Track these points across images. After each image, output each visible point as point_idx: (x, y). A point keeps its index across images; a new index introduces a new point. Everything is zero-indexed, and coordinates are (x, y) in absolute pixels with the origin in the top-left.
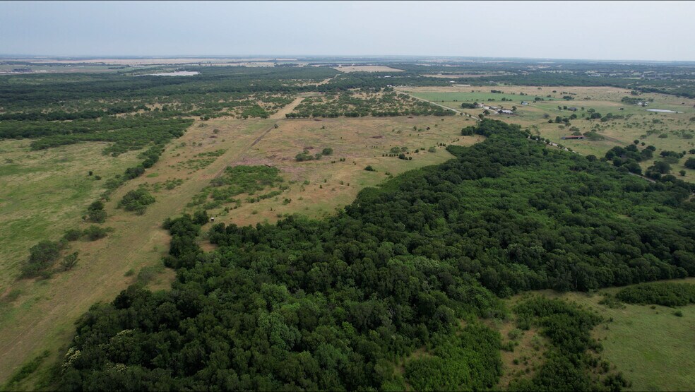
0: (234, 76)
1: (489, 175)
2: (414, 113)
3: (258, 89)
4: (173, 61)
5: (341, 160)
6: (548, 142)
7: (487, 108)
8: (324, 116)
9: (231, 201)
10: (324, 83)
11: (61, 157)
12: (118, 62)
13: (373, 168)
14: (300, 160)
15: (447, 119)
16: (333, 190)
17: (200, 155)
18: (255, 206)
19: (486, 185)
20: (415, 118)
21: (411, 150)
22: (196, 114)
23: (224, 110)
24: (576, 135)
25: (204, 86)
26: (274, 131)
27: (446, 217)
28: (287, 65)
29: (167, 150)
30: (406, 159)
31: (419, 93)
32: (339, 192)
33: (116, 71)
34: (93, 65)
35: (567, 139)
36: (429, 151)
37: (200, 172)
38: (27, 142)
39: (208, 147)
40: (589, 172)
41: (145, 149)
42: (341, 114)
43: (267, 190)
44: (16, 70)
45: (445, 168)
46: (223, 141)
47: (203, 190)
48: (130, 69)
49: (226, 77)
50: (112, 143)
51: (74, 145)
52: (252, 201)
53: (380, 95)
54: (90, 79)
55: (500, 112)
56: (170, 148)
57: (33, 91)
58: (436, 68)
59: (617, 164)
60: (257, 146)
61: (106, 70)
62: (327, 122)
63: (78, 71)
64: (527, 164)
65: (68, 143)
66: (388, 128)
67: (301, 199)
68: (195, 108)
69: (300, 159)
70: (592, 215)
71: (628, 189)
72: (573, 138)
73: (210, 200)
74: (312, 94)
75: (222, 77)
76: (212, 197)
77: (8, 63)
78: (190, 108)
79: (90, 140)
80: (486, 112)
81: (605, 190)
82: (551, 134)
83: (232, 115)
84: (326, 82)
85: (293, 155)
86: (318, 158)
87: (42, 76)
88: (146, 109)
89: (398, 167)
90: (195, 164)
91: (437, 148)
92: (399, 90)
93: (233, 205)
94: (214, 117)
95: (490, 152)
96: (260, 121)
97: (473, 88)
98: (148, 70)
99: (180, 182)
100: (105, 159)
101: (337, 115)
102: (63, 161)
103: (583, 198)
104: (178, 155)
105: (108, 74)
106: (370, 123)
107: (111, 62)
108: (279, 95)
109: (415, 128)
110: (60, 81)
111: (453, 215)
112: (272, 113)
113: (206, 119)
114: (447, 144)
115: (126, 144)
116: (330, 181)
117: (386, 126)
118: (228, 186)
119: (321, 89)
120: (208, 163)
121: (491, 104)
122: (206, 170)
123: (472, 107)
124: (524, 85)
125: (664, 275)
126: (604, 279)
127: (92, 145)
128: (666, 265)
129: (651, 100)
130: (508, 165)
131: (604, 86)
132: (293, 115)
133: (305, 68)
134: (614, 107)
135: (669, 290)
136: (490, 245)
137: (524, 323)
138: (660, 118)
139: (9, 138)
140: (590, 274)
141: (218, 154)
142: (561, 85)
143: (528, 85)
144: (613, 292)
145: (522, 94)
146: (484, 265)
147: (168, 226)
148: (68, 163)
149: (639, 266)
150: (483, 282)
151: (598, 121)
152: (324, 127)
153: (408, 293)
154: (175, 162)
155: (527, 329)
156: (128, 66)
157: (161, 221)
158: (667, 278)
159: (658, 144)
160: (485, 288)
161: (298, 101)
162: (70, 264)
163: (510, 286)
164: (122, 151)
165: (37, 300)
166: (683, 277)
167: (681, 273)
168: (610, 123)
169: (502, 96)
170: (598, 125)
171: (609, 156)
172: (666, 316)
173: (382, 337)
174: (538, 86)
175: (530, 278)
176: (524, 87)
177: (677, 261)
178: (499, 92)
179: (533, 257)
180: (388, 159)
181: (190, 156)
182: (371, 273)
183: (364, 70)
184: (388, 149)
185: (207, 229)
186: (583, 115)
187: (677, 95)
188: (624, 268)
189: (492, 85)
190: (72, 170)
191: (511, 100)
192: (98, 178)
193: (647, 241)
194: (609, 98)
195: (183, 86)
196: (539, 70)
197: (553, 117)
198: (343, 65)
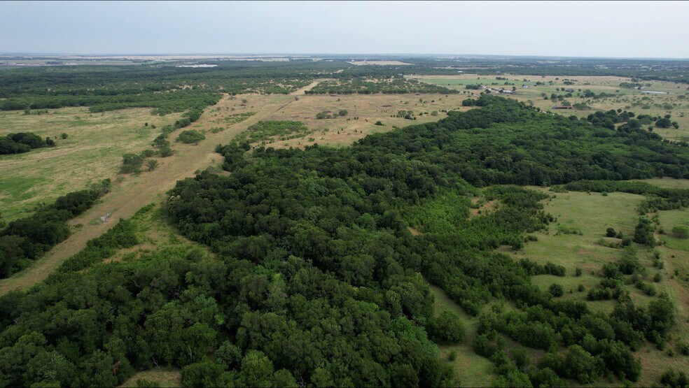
0: (252, 67)
1: (480, 126)
2: (421, 92)
3: (276, 76)
4: (192, 57)
5: (355, 119)
6: (539, 110)
7: (490, 89)
8: (339, 93)
9: (266, 139)
10: (338, 72)
11: (117, 116)
12: (140, 58)
13: (382, 123)
14: (321, 118)
15: (451, 96)
16: (349, 134)
17: (234, 115)
18: (286, 142)
19: (477, 132)
20: (422, 96)
21: (415, 113)
22: (225, 92)
23: (249, 89)
24: (566, 106)
25: (226, 74)
26: (295, 102)
27: (440, 148)
28: (302, 60)
29: (206, 112)
30: (411, 119)
31: (428, 79)
32: (354, 136)
33: (140, 64)
34: (117, 60)
35: (556, 108)
36: (432, 114)
37: (237, 125)
38: (83, 108)
39: (239, 110)
40: (568, 127)
41: (186, 111)
42: (355, 92)
43: (294, 133)
44: (49, 63)
45: (443, 121)
46: (252, 107)
47: (242, 133)
48: (152, 62)
49: (245, 68)
50: (157, 109)
51: (125, 110)
52: (283, 139)
53: (391, 80)
54: (119, 70)
55: (501, 92)
56: (207, 112)
57: (73, 77)
58: (446, 62)
59: (595, 122)
60: (281, 110)
61: (131, 63)
62: (342, 97)
63: (107, 64)
64: (516, 121)
65: (120, 108)
66: (396, 101)
67: (323, 139)
68: (221, 88)
69: (320, 117)
70: (560, 147)
71: (596, 135)
72: (562, 108)
73: (248, 138)
74: (327, 79)
75: (242, 68)
76: (251, 136)
77: (37, 59)
78: (218, 88)
79: (136, 107)
80: (488, 91)
81: (578, 136)
82: (544, 106)
83: (256, 93)
84: (340, 71)
85: (314, 115)
86: (335, 116)
87: (74, 67)
88: (177, 88)
89: (403, 123)
90: (231, 120)
91: (439, 113)
92: (408, 77)
93: (268, 141)
94: (241, 94)
95: (484, 112)
96: (283, 96)
97: (479, 76)
98: (170, 63)
99: (221, 129)
100: (153, 117)
101: (350, 92)
102: (119, 118)
103: (556, 140)
104: (216, 115)
105: (134, 66)
106: (381, 98)
107: (133, 58)
108: (297, 80)
109: (421, 101)
110: (91, 70)
111: (446, 146)
112: (292, 91)
113: (234, 94)
114: (448, 111)
115: (169, 108)
116: (344, 130)
117: (394, 99)
118: (262, 132)
119: (335, 76)
120: (242, 120)
121: (494, 87)
122: (241, 123)
123: (476, 88)
124: (529, 74)
125: (604, 177)
126: (556, 177)
127: (140, 109)
128: (606, 171)
129: (649, 85)
130: (498, 121)
131: (607, 75)
132: (311, 93)
133: (318, 62)
134: (610, 89)
135: (603, 184)
136: (471, 159)
137: (489, 196)
138: (650, 97)
139: (68, 106)
140: (545, 173)
141: (249, 115)
142: (565, 74)
143: (533, 74)
144: (562, 186)
145: (525, 80)
146: (464, 167)
147: (220, 150)
148: (125, 120)
149: (584, 170)
150: (463, 176)
151: (591, 99)
152: (339, 100)
153: (405, 176)
154: (214, 119)
155: (491, 200)
156: (149, 60)
157: (213, 148)
158: (605, 179)
159: (638, 111)
160: (463, 180)
161: (314, 84)
162: (153, 166)
163: (483, 179)
164: (168, 113)
165: (135, 183)
166: (618, 179)
167: (617, 176)
168: (601, 100)
169: (505, 81)
170: (589, 101)
171: (590, 117)
172: (596, 196)
173: (385, 194)
174: (543, 75)
175: (498, 175)
176: (529, 76)
177: (615, 169)
178: (504, 79)
179: (503, 165)
180: (396, 119)
181: (227, 116)
182: (379, 167)
183: (377, 63)
184: (396, 113)
185: (251, 152)
186: (578, 95)
187: (676, 82)
188: (572, 171)
189: (499, 74)
190: (129, 124)
191: (513, 84)
192: (154, 127)
193: (597, 159)
194: (608, 83)
195: (206, 74)
196: (548, 64)
197: (549, 96)
198: (356, 60)
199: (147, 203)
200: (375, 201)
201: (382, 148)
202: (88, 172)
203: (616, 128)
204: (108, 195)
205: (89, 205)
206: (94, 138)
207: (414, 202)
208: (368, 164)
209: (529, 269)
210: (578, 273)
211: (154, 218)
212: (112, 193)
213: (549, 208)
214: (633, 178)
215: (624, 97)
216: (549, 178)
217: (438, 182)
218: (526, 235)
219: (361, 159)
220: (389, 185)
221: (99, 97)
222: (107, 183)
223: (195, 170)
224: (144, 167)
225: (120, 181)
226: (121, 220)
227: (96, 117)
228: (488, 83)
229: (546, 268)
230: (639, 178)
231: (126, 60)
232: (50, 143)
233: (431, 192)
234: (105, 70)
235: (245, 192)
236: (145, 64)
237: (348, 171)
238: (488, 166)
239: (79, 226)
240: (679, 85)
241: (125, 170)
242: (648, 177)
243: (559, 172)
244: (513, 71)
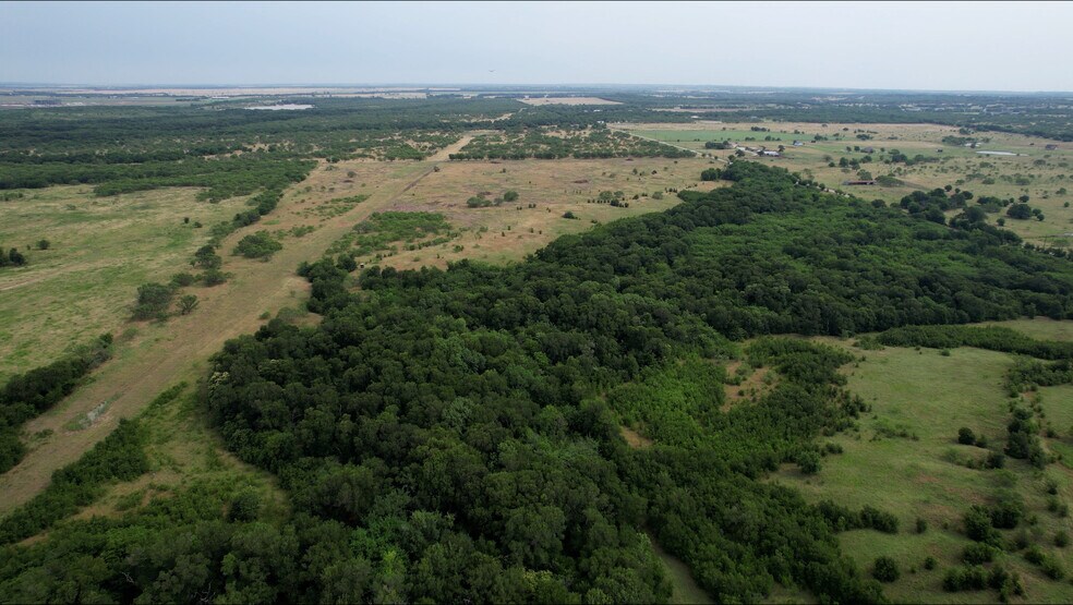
0: (366, 110)
1: (733, 222)
2: (636, 155)
3: (406, 127)
4: (273, 92)
5: (530, 206)
6: (823, 187)
7: (742, 149)
8: (504, 158)
9: (384, 248)
10: (503, 118)
11: (139, 204)
12: (189, 92)
13: (574, 215)
14: (474, 206)
15: (682, 162)
16: (520, 237)
17: (333, 201)
18: (416, 253)
19: (728, 232)
20: (636, 161)
21: (628, 195)
22: (320, 156)
23: (359, 151)
24: (865, 180)
25: (324, 122)
26: (433, 175)
27: (670, 263)
28: (446, 96)
29: (286, 195)
30: (621, 206)
31: (645, 131)
32: (528, 240)
33: (188, 104)
34: (151, 95)
35: (850, 184)
36: (653, 197)
37: (337, 219)
38: (85, 187)
39: (342, 192)
40: (872, 219)
41: (255, 194)
42: (529, 156)
43: (430, 237)
44: (38, 102)
45: (673, 212)
46: (364, 185)
47: (345, 237)
48: (208, 101)
49: (356, 111)
50: (208, 189)
51: (154, 192)
52: (412, 248)
53: (587, 133)
54: (154, 114)
55: (761, 153)
56: (290, 194)
57: (74, 128)
58: (672, 99)
59: (913, 211)
60: (411, 191)
61: (174, 103)
62: (509, 165)
63: (133, 104)
64: (788, 210)
65: (145, 188)
66: (595, 172)
67: (477, 247)
68: (316, 149)
69: (472, 204)
70: (864, 261)
71: (919, 237)
72: (859, 184)
73: (354, 247)
74: (486, 132)
75: (350, 111)
76: (358, 244)
77: (21, 93)
78: (310, 148)
79: (174, 185)
80: (740, 153)
81: (889, 238)
82: (831, 180)
83: (371, 157)
84: (506, 117)
85: (463, 201)
86: (498, 202)
87: (80, 109)
88: (245, 149)
89: (608, 215)
90: (328, 210)
91: (664, 194)
92: (615, 127)
93: (387, 252)
94: (346, 159)
95: (737, 195)
96: (413, 164)
97: (725, 125)
98: (237, 102)
99: (311, 229)
100: (200, 206)
101: (523, 157)
102: (143, 208)
103: (855, 246)
104: (303, 201)
105: (177, 108)
106: (570, 167)
107: (178, 92)
108: (438, 134)
109: (635, 171)
110: (107, 115)
111: (679, 260)
112: (430, 154)
113: (335, 161)
114: (679, 190)
115: (228, 188)
116: (514, 229)
117: (593, 169)
118: (377, 234)
119: (499, 126)
120: (345, 209)
121: (749, 144)
122: (344, 216)
123: (720, 147)
124: (802, 121)
125: (939, 319)
126: (863, 321)
127: (179, 190)
128: (943, 307)
129: (987, 140)
130: (761, 211)
131: (921, 123)
132: (459, 157)
133: (472, 100)
134: (929, 148)
135: (940, 331)
136: (721, 287)
137: (755, 360)
138: (991, 161)
139: (59, 183)
140: (845, 314)
141: (358, 200)
142: (857, 121)
143: (808, 121)
144: (873, 336)
145: (796, 132)
146: (712, 305)
147: (306, 272)
148: (151, 211)
149: (909, 307)
150: (710, 321)
151: (901, 165)
152: (504, 171)
153: (614, 326)
154: (300, 208)
155: (759, 366)
156: (204, 97)
157: (294, 268)
158: (943, 323)
159: (978, 190)
160: (711, 328)
161: (465, 140)
162: (189, 306)
163: (743, 327)
164: (224, 197)
165: (157, 340)
166: (962, 322)
167: (961, 316)
168: (917, 167)
169: (766, 134)
170: (899, 169)
171: (905, 202)
172: (930, 356)
173: (581, 364)
174: (823, 122)
175: (769, 319)
176: (801, 124)
177: (957, 304)
178: (764, 130)
179: (776, 298)
180: (596, 206)
181: (320, 203)
182: (570, 308)
183: (564, 101)
184: (596, 195)
185: (356, 274)
186: (881, 158)
187: (1028, 134)
188: (889, 309)
189: (755, 121)
190: (159, 218)
191: (778, 140)
192: (198, 225)
193: (926, 284)
194: (925, 137)
195: (294, 122)
196: (828, 102)
197: (836, 160)
198: (531, 96)
199: (174, 382)
200: (565, 379)
201: (574, 269)
202: (76, 318)
203: (947, 221)
204: (106, 366)
205: (67, 390)
206: (94, 246)
207: (631, 376)
208: (552, 302)
209: (835, 521)
210: (920, 528)
211: (182, 415)
212: (114, 361)
213: (857, 384)
214: (987, 319)
215: (950, 163)
216: (851, 322)
217: (668, 334)
218: (822, 442)
219: (540, 293)
220: (587, 345)
221: (114, 167)
222: (106, 341)
223: (261, 313)
224: (175, 308)
225: (130, 336)
226: (123, 422)
227: (104, 205)
228: (743, 140)
229: (864, 517)
230: (996, 319)
231: (166, 95)
232: (16, 259)
234: (131, 115)
235: (341, 364)
236: (196, 105)
237: (519, 316)
238: (751, 300)
239: (46, 433)
240: (1032, 139)
241: (140, 315)
242: (1012, 318)
243: (867, 311)
244: (777, 116)
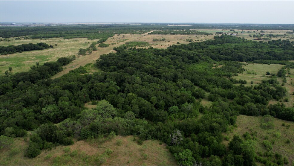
0: (126, 26)
1: (220, 44)
2: (196, 34)
3: (136, 29)
5: (168, 41)
6: (247, 40)
8: (162, 34)
9: (133, 46)
13: (179, 43)
15: (209, 35)
16: (166, 46)
17: (120, 40)
18: (140, 47)
21: (194, 40)
22: (116, 33)
23: (125, 33)
24: (259, 39)
26: (144, 37)
28: (147, 24)
30: (191, 42)
31: (200, 30)
33: (81, 25)
34: (71, 24)
35: (255, 40)
36: (200, 40)
37: (121, 43)
38: (61, 38)
39: (122, 39)
40: (258, 45)
41: (101, 39)
42: (169, 34)
43: (144, 45)
45: (204, 42)
46: (127, 38)
47: (123, 45)
48: (86, 25)
50: (90, 38)
51: (77, 38)
53: (184, 31)
54: (73, 27)
55: (231, 34)
56: (109, 39)
57: (56, 29)
58: (209, 25)
59: (271, 43)
60: (139, 39)
63: (68, 25)
64: (235, 43)
65: (75, 38)
67: (155, 47)
68: (114, 32)
69: (154, 41)
72: (257, 39)
73: (126, 46)
74: (157, 30)
75: (122, 26)
79: (81, 37)
80: (225, 34)
81: (262, 47)
82: (249, 39)
83: (128, 34)
84: (163, 28)
85: (152, 40)
86: (160, 40)
87: (55, 26)
89: (188, 43)
91: (203, 40)
92: (191, 30)
94: (122, 34)
96: (139, 35)
97: (223, 30)
98: (93, 25)
99: (115, 44)
100: (88, 40)
101: (167, 34)
102: (75, 41)
105: (78, 26)
107: (78, 24)
108: (145, 30)
109: (196, 37)
112: (143, 33)
113: (119, 34)
114: (207, 40)
116: (164, 45)
117: (185, 36)
120: (123, 41)
121: (228, 33)
123: (220, 33)
124: (245, 29)
126: (249, 58)
127: (83, 38)
128: (271, 57)
130: (228, 43)
132: (151, 34)
133: (154, 25)
134: (282, 34)
135: (269, 61)
140: (244, 57)
141: (126, 40)
142: (262, 29)
143: (247, 29)
144: (251, 62)
145: (243, 31)
146: (211, 54)
147: (115, 49)
148: (77, 41)
149: (262, 56)
150: (211, 57)
151: (272, 37)
152: (162, 36)
153: (187, 55)
154: (112, 41)
155: (221, 65)
157: (113, 49)
158: (270, 59)
159: (292, 40)
161: (152, 31)
162: (90, 53)
163: (219, 59)
164: (94, 39)
165: (84, 58)
167: (275, 59)
168: (276, 37)
169: (233, 31)
170: (270, 37)
171: (269, 42)
172: (265, 65)
173: (179, 60)
174: (251, 30)
175: (225, 57)
177: (275, 56)
179: (228, 54)
180: (185, 42)
181: (117, 40)
182: (177, 53)
183: (178, 25)
184: (185, 40)
186: (266, 36)
188: (256, 56)
189: (231, 29)
190: (79, 42)
191: (237, 32)
192: (89, 43)
193: (268, 53)
194: (281, 32)
197: (252, 36)
198: (169, 25)
199: (89, 63)
200: (175, 62)
201: (179, 48)
202: (66, 54)
203: (280, 45)
204: (75, 61)
205: (68, 63)
206: (66, 46)
207: (190, 64)
208: (173, 52)
209: (233, 81)
210: (252, 83)
211: (92, 67)
212: (76, 60)
213: (244, 67)
214: (283, 60)
215: (287, 36)
216: (246, 58)
217: (200, 59)
218: (233, 74)
220: (180, 58)
221: (66, 35)
222: (74, 57)
224: (87, 53)
225: (79, 57)
226: (81, 66)
227: (66, 40)
228: (226, 32)
229: (239, 81)
230: (286, 60)
231: (75, 24)
232: (51, 47)
233: (197, 61)
234: (68, 27)
236: (83, 25)
237: (165, 54)
238: (222, 54)
239: (66, 68)
241: (80, 54)
243: (251, 57)
244: (237, 28)
